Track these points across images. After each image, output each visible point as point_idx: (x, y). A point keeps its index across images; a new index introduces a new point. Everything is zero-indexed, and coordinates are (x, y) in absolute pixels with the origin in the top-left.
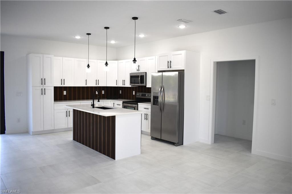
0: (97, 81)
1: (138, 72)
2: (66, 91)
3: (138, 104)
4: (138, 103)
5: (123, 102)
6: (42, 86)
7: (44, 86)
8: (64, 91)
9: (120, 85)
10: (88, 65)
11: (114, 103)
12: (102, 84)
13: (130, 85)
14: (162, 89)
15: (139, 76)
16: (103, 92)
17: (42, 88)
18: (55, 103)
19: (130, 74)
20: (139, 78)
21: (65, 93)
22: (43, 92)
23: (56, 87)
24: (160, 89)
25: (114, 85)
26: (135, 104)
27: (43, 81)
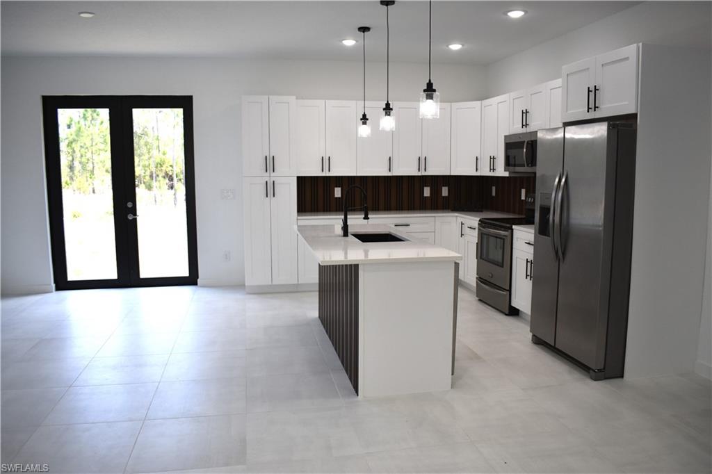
1: (524, 130)
2: (340, 189)
3: (512, 230)
4: (514, 227)
5: (480, 221)
6: (268, 174)
7: (273, 174)
8: (336, 189)
9: (485, 171)
10: (364, 116)
11: (462, 224)
13: (505, 171)
14: (563, 180)
15: (524, 142)
16: (445, 192)
17: (267, 179)
19: (506, 137)
20: (525, 150)
21: (338, 192)
22: (270, 190)
23: (302, 177)
24: (557, 180)
25: (469, 171)
26: (506, 229)
27: (270, 164)
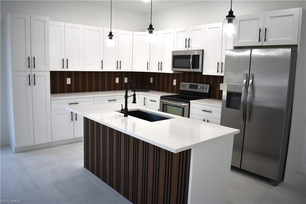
0: (119, 64)
1: (186, 49)
2: (70, 79)
3: (190, 103)
4: (191, 101)
5: (161, 97)
6: (30, 69)
7: (33, 70)
8: (67, 79)
9: (154, 69)
10: (111, 33)
11: (144, 98)
12: (125, 68)
13: (172, 70)
14: (251, 81)
15: (190, 56)
16: (126, 80)
17: (29, 73)
18: (52, 99)
19: (172, 52)
20: (191, 60)
21: (69, 81)
22: (32, 80)
23: (52, 71)
24: (245, 81)
25: (144, 69)
26: (185, 102)
27: (31, 62)
